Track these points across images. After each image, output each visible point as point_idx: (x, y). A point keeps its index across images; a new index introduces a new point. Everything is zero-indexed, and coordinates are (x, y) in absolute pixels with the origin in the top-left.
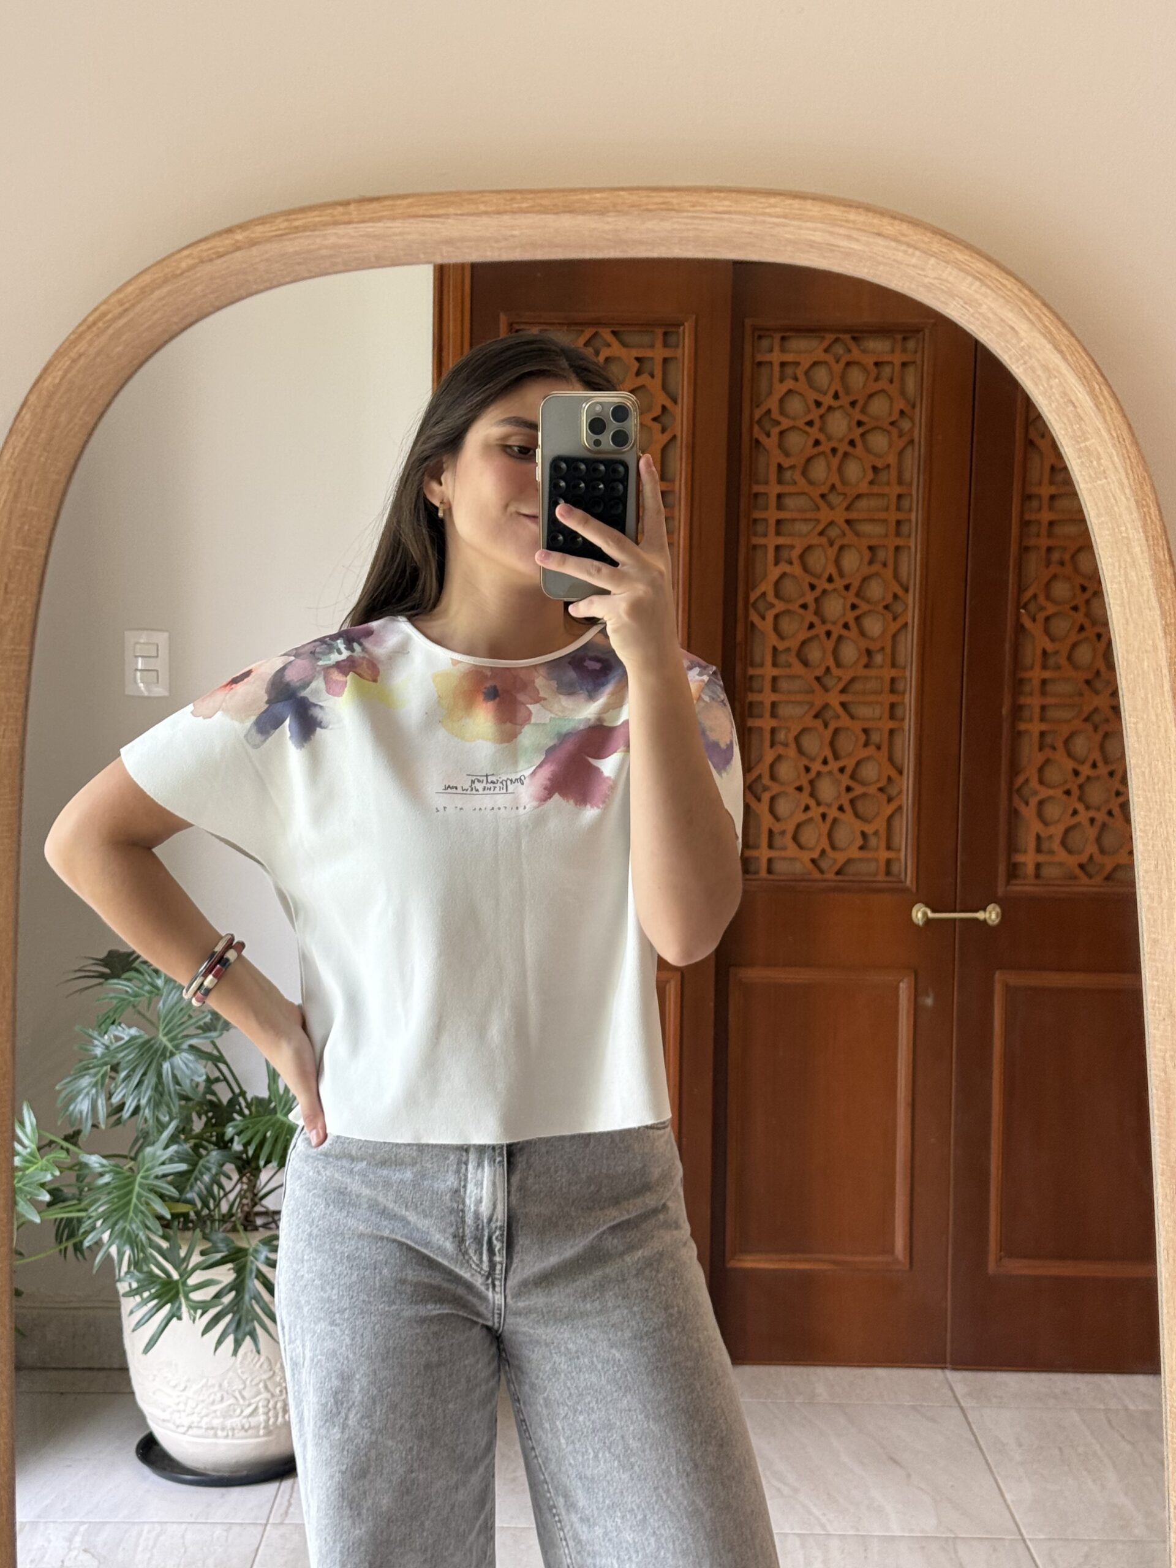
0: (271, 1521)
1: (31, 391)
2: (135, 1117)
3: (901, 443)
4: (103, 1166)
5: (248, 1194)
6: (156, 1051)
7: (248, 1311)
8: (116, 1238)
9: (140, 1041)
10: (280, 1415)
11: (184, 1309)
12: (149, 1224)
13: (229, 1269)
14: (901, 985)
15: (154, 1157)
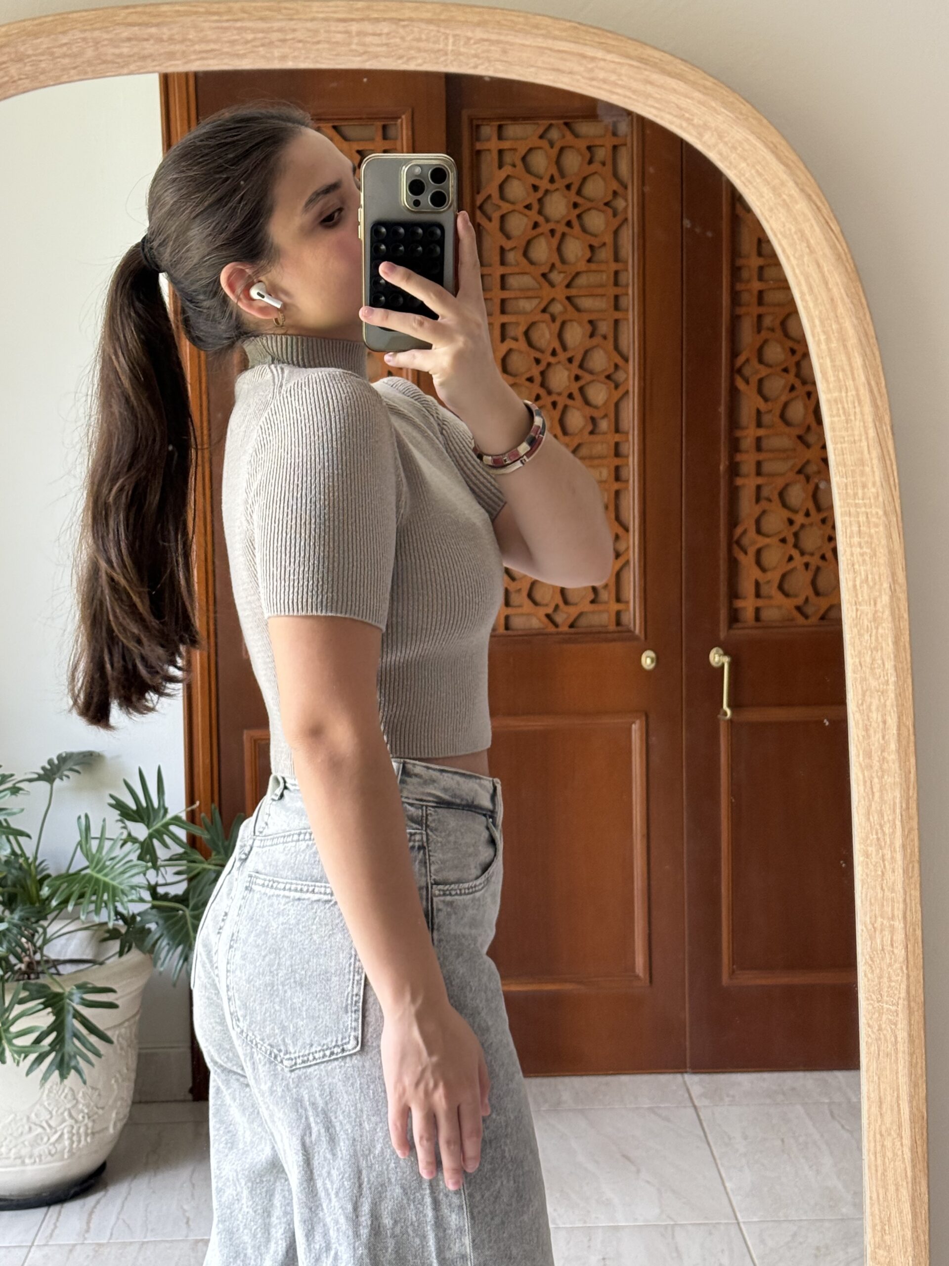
3: (616, 222)
14: (633, 726)
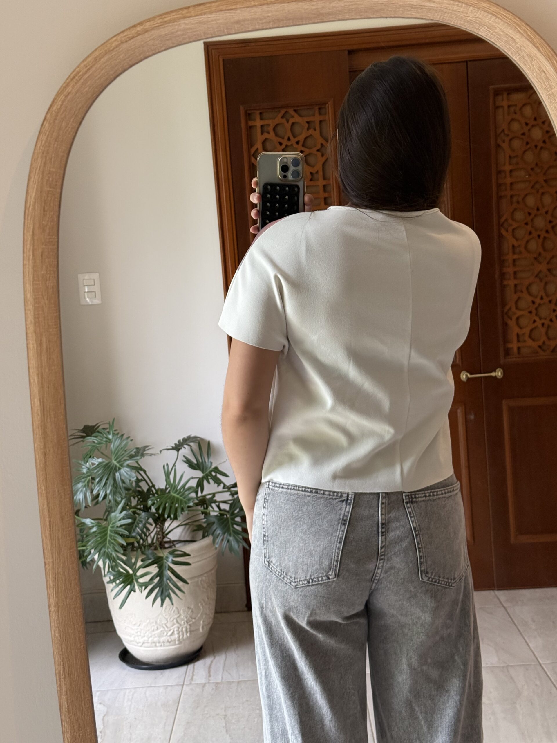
0: (185, 683)
1: (47, 113)
2: (105, 500)
4: (92, 523)
5: (160, 533)
6: (112, 468)
7: (166, 586)
8: (102, 556)
9: (104, 464)
10: (185, 634)
11: (136, 587)
12: (117, 548)
13: (156, 567)
14: (458, 410)
15: (115, 517)
